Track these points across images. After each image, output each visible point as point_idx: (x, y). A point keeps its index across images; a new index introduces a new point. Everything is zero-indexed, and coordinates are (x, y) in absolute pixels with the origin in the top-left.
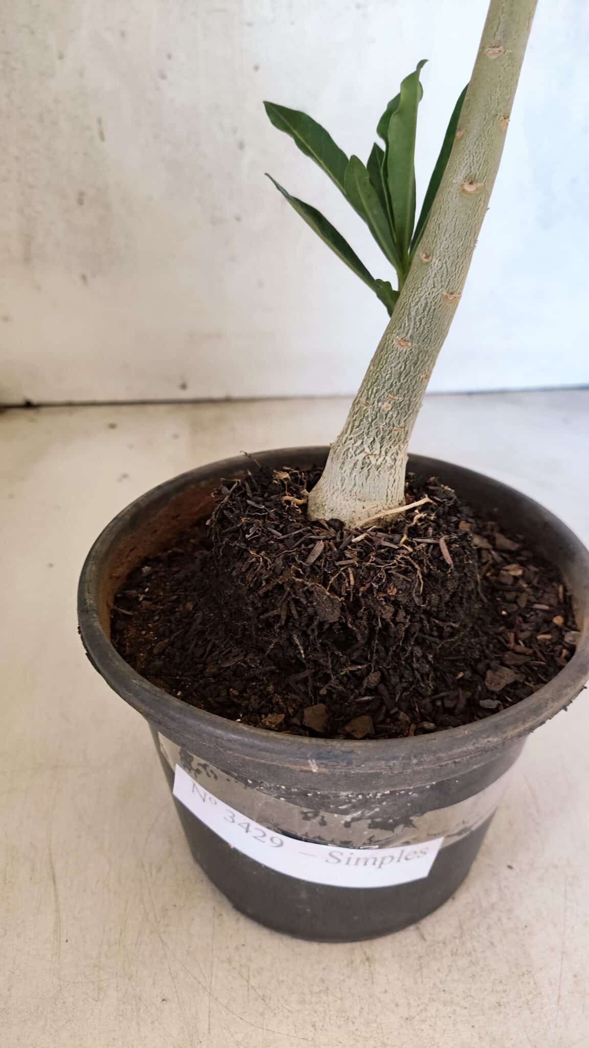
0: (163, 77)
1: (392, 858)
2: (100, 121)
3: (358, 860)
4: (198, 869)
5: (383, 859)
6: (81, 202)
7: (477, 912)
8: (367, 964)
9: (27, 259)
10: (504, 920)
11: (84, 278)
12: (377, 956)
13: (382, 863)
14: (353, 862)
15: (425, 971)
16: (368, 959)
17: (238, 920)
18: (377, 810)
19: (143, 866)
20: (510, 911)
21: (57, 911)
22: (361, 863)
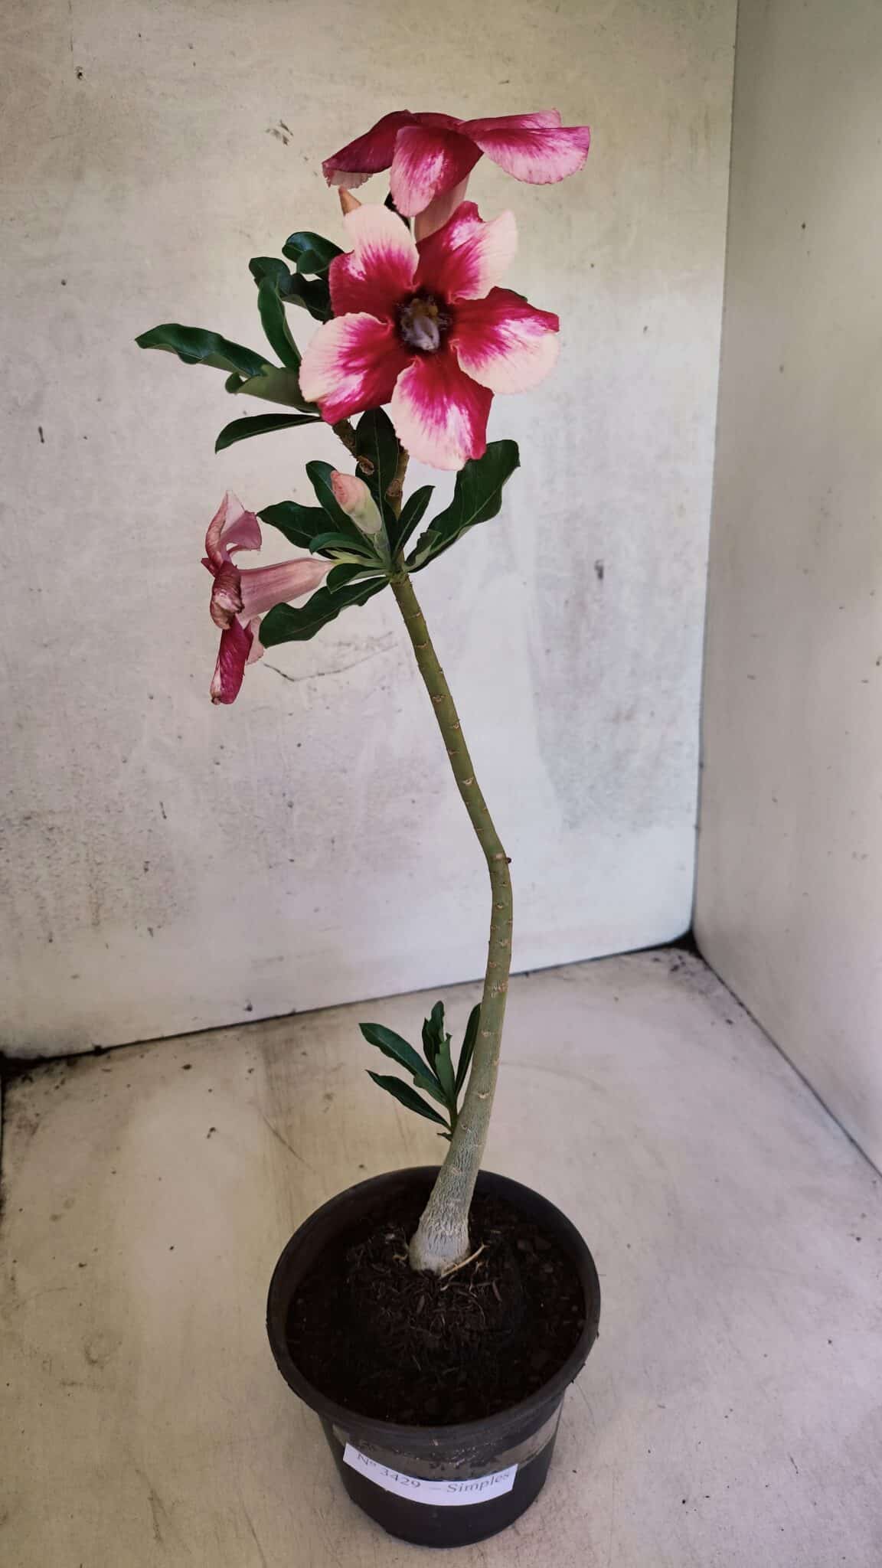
0: (218, 764)
1: (488, 1482)
2: (162, 804)
3: (467, 1487)
4: (356, 1507)
5: (482, 1484)
6: (146, 870)
7: (554, 1508)
8: (482, 1558)
9: (96, 924)
10: (572, 1512)
11: (150, 930)
12: (488, 1551)
13: (481, 1487)
14: (464, 1488)
15: (521, 1558)
16: (482, 1555)
17: (390, 1541)
18: (474, 1456)
19: (315, 1512)
20: (576, 1504)
21: (262, 1557)
22: (469, 1489)
